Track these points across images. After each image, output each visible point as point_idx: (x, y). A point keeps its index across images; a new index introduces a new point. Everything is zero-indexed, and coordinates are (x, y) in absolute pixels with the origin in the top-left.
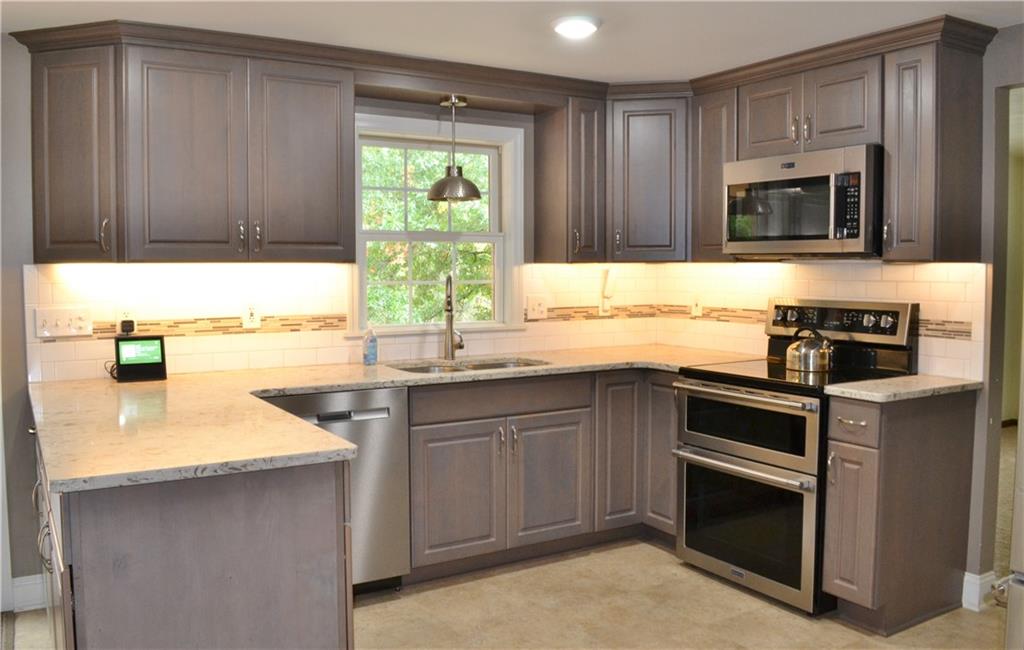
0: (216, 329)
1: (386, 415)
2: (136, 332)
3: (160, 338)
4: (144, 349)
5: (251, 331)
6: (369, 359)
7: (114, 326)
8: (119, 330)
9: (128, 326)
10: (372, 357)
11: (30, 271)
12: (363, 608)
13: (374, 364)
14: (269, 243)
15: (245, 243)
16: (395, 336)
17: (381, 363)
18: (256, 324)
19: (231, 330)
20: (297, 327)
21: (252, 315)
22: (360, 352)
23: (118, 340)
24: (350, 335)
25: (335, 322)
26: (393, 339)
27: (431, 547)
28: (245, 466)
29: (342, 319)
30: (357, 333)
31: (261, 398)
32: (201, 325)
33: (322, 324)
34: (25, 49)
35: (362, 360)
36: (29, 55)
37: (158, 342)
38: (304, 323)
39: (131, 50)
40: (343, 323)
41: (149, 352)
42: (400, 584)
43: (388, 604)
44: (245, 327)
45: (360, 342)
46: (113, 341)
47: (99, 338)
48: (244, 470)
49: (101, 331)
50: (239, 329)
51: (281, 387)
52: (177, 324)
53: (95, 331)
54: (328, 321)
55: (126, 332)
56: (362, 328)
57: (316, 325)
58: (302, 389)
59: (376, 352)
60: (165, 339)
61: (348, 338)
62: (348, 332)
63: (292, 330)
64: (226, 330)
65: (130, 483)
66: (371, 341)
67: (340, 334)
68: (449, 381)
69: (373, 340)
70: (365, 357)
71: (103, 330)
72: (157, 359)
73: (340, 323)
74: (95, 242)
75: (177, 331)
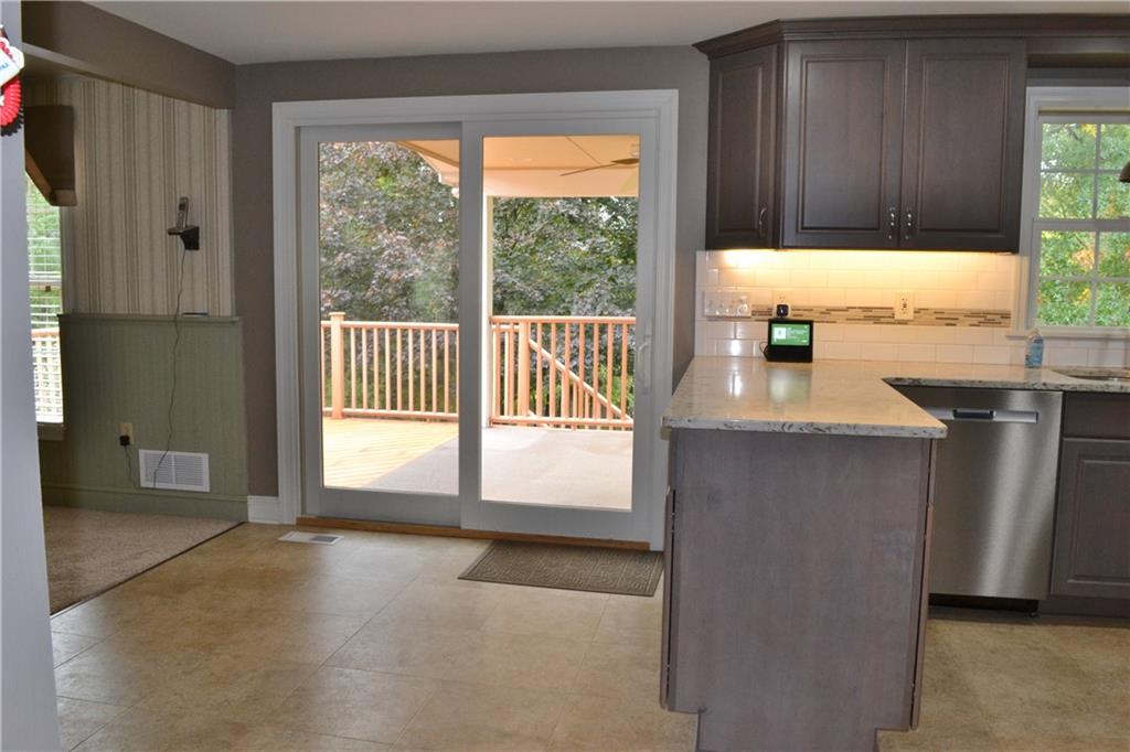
0: (867, 318)
1: (1034, 421)
2: (790, 316)
3: (810, 323)
4: (793, 332)
5: (904, 322)
6: (1032, 362)
7: (770, 310)
8: (774, 315)
9: (783, 309)
10: (1036, 359)
11: (703, 257)
12: (988, 624)
13: (1038, 368)
14: (922, 230)
15: (896, 231)
16: (1069, 339)
17: (1045, 367)
18: (910, 315)
19: (882, 320)
20: (953, 322)
21: (905, 306)
22: (1023, 354)
23: (772, 322)
24: (1011, 334)
25: (997, 318)
26: (1067, 342)
27: (1077, 577)
28: (829, 428)
29: (1006, 316)
30: (1022, 332)
31: (891, 385)
32: (851, 313)
33: (982, 319)
34: (705, 56)
35: (1023, 361)
36: (708, 62)
37: (807, 327)
38: (961, 318)
39: (792, 46)
40: (1007, 321)
41: (798, 336)
42: (1035, 610)
43: (1015, 627)
44: (896, 317)
45: (1023, 342)
46: (767, 323)
47: (757, 320)
48: (828, 432)
49: (758, 313)
50: (892, 320)
51: (916, 377)
52: (829, 311)
53: (754, 313)
54: (989, 317)
55: (781, 316)
56: (1028, 328)
57: (975, 321)
58: (938, 381)
59: (1041, 354)
60: (815, 325)
61: (1010, 337)
62: (1011, 331)
63: (947, 325)
64: (877, 320)
65: (724, 428)
66: (1036, 341)
67: (1000, 332)
68: (1117, 390)
69: (1039, 341)
70: (1028, 358)
71: (761, 313)
72: (805, 342)
73: (1002, 321)
74: (754, 230)
75: (828, 317)
